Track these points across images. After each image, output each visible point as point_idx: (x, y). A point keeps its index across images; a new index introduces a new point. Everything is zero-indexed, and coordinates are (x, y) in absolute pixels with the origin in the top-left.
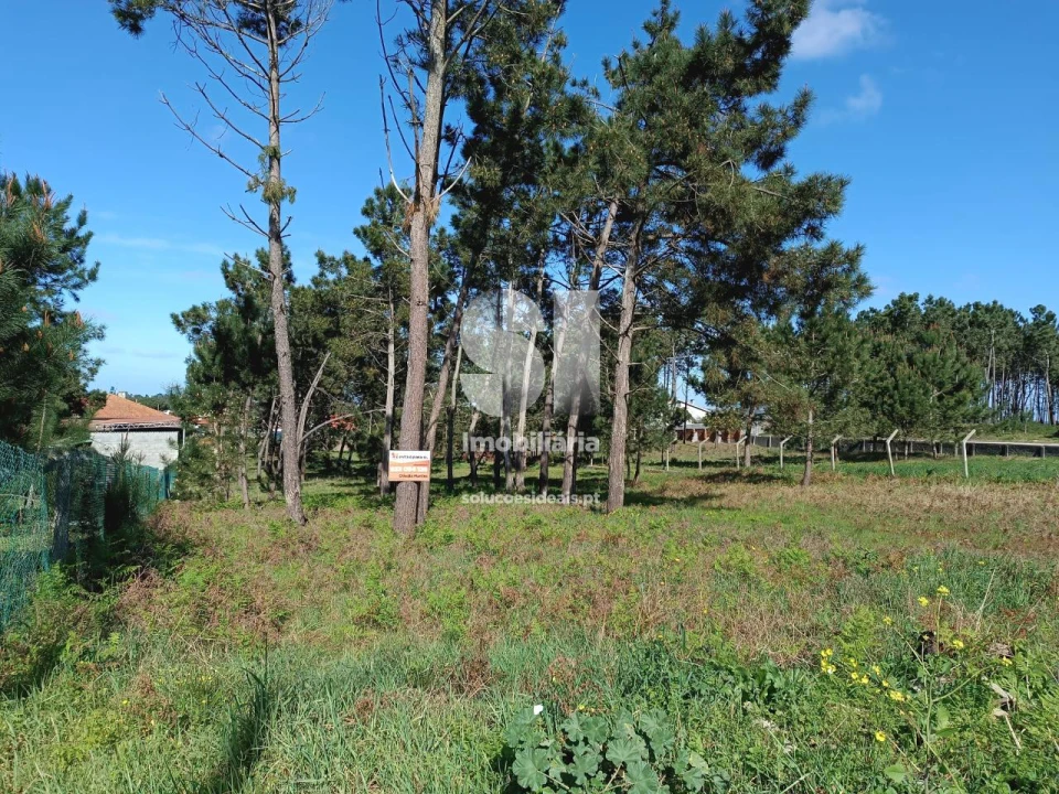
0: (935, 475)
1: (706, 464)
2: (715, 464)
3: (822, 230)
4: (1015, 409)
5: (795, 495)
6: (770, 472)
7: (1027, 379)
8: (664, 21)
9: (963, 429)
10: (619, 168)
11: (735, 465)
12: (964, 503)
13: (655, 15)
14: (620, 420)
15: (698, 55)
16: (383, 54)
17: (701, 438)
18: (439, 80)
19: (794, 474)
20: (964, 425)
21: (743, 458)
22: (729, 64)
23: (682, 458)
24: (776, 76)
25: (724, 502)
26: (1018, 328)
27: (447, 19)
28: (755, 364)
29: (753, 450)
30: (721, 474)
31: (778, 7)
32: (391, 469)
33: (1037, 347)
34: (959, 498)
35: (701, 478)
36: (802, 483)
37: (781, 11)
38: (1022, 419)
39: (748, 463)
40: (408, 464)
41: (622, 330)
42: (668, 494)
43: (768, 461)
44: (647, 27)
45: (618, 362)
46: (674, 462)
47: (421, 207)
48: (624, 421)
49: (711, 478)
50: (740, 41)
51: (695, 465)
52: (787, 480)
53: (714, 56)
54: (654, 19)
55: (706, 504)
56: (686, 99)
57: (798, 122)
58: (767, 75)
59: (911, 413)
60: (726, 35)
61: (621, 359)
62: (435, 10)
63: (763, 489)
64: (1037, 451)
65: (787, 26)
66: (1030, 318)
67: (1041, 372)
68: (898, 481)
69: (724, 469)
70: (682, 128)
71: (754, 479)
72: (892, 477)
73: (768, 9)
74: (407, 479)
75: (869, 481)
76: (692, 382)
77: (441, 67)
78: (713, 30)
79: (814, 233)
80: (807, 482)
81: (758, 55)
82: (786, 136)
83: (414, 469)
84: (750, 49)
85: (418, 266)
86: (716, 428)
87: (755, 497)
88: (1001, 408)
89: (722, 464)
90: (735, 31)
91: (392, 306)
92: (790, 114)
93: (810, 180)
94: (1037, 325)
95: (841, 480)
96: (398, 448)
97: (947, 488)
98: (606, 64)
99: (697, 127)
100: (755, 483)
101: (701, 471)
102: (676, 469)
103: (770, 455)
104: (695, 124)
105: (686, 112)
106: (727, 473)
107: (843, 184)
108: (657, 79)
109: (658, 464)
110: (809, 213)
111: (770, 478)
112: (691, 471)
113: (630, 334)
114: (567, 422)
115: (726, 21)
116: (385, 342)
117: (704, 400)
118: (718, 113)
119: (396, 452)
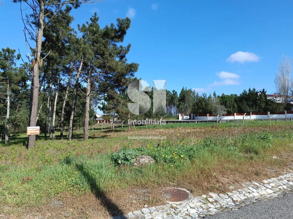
0: (155, 128)
1: (103, 129)
2: (105, 128)
3: (134, 75)
4: (170, 113)
5: (127, 134)
6: (120, 129)
7: (172, 106)
8: (95, 19)
9: (160, 118)
10: (87, 56)
11: (111, 128)
12: (161, 133)
13: (93, 17)
14: (87, 117)
15: (106, 31)
16: (22, 18)
17: (100, 122)
18: (42, 30)
19: (125, 130)
20: (160, 117)
21: (113, 127)
22: (113, 35)
23: (96, 128)
24: (123, 39)
25: (110, 137)
26: (170, 95)
27: (44, 15)
28: (119, 104)
29: (114, 125)
30: (108, 131)
31: (124, 24)
32: (28, 132)
33: (174, 99)
34: (160, 132)
35: (103, 132)
36: (128, 131)
37: (124, 25)
38: (171, 115)
39: (114, 128)
40: (33, 130)
41: (87, 95)
42: (96, 136)
43: (119, 127)
44: (91, 19)
45: (86, 103)
46: (94, 129)
47: (37, 62)
48: (88, 117)
49: (105, 132)
50: (115, 30)
51: (101, 129)
52: (124, 131)
53: (109, 32)
54: (93, 18)
55: (107, 137)
56: (103, 41)
57: (128, 50)
58: (121, 39)
59: (150, 114)
60: (112, 28)
61: (87, 102)
62: (41, 12)
63: (119, 133)
64: (174, 122)
65: (126, 29)
66: (172, 93)
67: (174, 104)
68: (148, 129)
69: (108, 129)
70: (102, 48)
71: (116, 131)
72: (147, 129)
73: (122, 24)
74: (33, 134)
75: (142, 129)
76: (99, 107)
77: (43, 27)
78: (109, 26)
79: (132, 75)
80: (129, 131)
81: (119, 34)
82: (126, 53)
83: (35, 131)
84: (117, 32)
85: (36, 78)
86: (106, 119)
87: (118, 135)
88: (167, 113)
89: (107, 129)
90: (114, 28)
91: (8, 85)
92: (127, 48)
93: (132, 64)
94: (174, 94)
95: (136, 130)
96: (29, 126)
97: (158, 130)
98: (79, 26)
99: (106, 48)
100: (117, 132)
101: (102, 130)
102: (95, 131)
103: (118, 126)
104: (105, 47)
105: (103, 44)
106: (109, 130)
107: (138, 65)
108: (96, 35)
109: (90, 130)
110: (131, 70)
111: (120, 131)
112: (100, 131)
113: (89, 96)
114: (70, 118)
115: (112, 25)
116: (6, 96)
117: (102, 112)
118: (110, 45)
119: (29, 127)
